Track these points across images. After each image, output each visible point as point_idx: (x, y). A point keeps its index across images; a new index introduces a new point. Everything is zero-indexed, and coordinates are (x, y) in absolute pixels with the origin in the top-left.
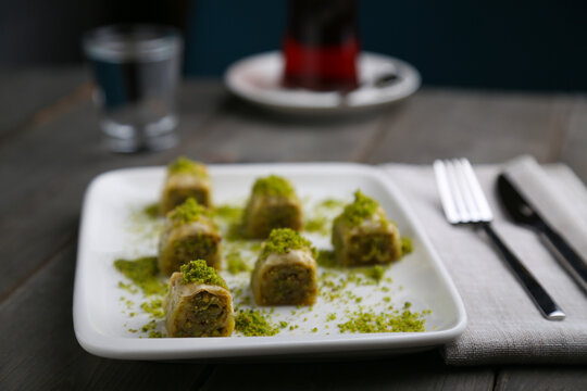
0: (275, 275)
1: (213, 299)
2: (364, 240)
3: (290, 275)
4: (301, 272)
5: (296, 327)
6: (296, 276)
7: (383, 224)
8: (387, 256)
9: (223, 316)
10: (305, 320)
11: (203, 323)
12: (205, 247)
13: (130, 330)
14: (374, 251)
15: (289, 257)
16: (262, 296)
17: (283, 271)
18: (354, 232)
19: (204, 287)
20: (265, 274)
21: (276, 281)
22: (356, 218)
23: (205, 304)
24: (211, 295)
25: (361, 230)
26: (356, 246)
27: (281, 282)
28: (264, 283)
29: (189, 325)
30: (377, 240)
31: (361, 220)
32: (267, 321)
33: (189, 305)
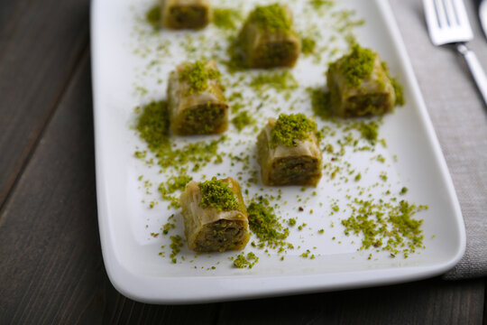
0: (282, 165)
1: (230, 224)
2: (361, 99)
3: (297, 165)
4: (307, 162)
5: (304, 225)
6: (302, 165)
7: (380, 85)
8: (381, 110)
9: (240, 234)
10: (311, 212)
11: (220, 241)
12: (214, 114)
13: (152, 234)
14: (370, 108)
15: (296, 150)
16: (270, 179)
17: (290, 162)
18: (352, 93)
19: (223, 215)
20: (274, 164)
21: (284, 169)
22: (355, 78)
23: (223, 228)
24: (228, 221)
25: (359, 91)
26: (354, 105)
27: (288, 170)
28: (273, 172)
29: (209, 243)
30: (373, 99)
31: (360, 81)
32: (275, 212)
33: (208, 230)
